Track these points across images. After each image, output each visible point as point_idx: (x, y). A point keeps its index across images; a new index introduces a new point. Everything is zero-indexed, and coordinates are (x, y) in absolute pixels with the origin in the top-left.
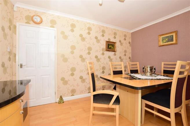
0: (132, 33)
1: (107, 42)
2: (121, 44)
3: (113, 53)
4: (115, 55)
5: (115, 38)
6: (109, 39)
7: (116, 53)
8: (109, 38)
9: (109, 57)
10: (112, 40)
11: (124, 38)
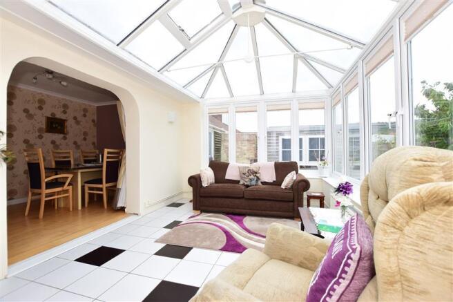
0: (98, 107)
1: (48, 118)
2: (78, 123)
3: (62, 136)
4: (65, 138)
5: (65, 112)
6: (53, 114)
7: (67, 136)
8: (53, 111)
9: (53, 142)
10: (59, 115)
11: (82, 113)
